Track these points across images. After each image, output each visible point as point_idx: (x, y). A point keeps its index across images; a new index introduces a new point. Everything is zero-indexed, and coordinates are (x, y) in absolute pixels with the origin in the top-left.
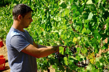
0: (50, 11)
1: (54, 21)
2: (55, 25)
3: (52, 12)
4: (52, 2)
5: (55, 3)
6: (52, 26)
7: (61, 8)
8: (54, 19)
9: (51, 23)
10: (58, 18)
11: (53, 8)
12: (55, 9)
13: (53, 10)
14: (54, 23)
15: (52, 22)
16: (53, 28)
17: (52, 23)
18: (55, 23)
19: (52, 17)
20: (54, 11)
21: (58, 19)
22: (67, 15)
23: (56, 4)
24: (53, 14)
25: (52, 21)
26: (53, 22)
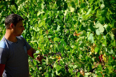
0: (30, 21)
1: (34, 31)
2: (35, 35)
3: (32, 23)
4: (31, 12)
6: (32, 36)
7: (39, 18)
10: (37, 28)
11: (33, 18)
13: (32, 20)
14: (34, 33)
16: (33, 38)
17: (32, 33)
19: (31, 27)
21: (37, 30)
22: (43, 25)
23: (35, 15)
24: (33, 24)
25: (31, 31)
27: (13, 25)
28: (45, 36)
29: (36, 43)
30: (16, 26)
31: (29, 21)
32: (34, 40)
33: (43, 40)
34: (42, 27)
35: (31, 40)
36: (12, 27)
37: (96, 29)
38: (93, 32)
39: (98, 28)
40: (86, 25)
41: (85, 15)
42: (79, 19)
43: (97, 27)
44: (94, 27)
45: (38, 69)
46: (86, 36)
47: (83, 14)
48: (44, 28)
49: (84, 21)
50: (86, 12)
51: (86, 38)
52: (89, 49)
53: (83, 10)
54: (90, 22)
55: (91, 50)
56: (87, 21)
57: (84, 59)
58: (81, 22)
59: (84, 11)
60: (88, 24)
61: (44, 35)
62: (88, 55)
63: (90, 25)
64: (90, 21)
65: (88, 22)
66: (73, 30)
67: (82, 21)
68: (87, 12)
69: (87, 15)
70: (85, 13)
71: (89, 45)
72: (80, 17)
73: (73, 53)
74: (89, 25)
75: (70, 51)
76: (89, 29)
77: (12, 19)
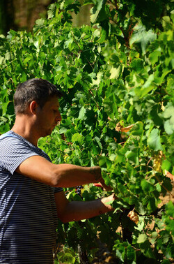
37: (166, 119)
38: (158, 127)
39: (169, 119)
40: (143, 110)
41: (140, 88)
42: (127, 96)
43: (166, 117)
44: (160, 115)
46: (145, 134)
47: (137, 85)
49: (139, 102)
50: (142, 81)
51: (143, 138)
52: (149, 165)
53: (137, 77)
54: (152, 104)
55: (154, 165)
56: (145, 101)
57: (137, 187)
58: (131, 103)
59: (138, 80)
60: (146, 108)
62: (146, 177)
63: (151, 112)
64: (152, 101)
65: (147, 104)
66: (115, 119)
67: (134, 102)
68: (145, 80)
69: (145, 89)
70: (140, 85)
71: (149, 155)
72: (130, 93)
73: (112, 171)
74: (149, 110)
75: (106, 167)
76: (149, 121)
77: (36, 90)
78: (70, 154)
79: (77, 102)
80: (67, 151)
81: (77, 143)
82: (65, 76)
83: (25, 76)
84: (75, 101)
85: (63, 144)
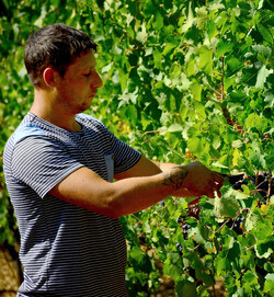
0: (151, 55)
1: (165, 89)
2: (173, 105)
3: (158, 60)
4: (154, 20)
5: (166, 23)
6: (160, 111)
7: (191, 42)
8: (167, 82)
9: (156, 97)
10: (180, 78)
11: (162, 41)
12: (168, 47)
13: (161, 50)
14: (168, 97)
15: (158, 94)
16: (164, 117)
17: (161, 99)
18: (172, 98)
20: (165, 52)
21: (181, 84)
22: (204, 68)
23: (170, 28)
24: (164, 65)
25: (159, 91)
26: (162, 94)
27: (55, 74)
28: (211, 109)
29: (178, 135)
30: (66, 76)
31: (148, 52)
32: (168, 125)
33: (205, 125)
34: (199, 74)
35: (160, 126)
36: (50, 79)
45: (185, 235)
48: (209, 78)
61: (209, 104)
77: (51, 51)
78: (243, 149)
79: (253, 59)
80: (237, 144)
81: (254, 130)
82: (232, 20)
83: (160, 19)
84: (250, 58)
85: (230, 132)
